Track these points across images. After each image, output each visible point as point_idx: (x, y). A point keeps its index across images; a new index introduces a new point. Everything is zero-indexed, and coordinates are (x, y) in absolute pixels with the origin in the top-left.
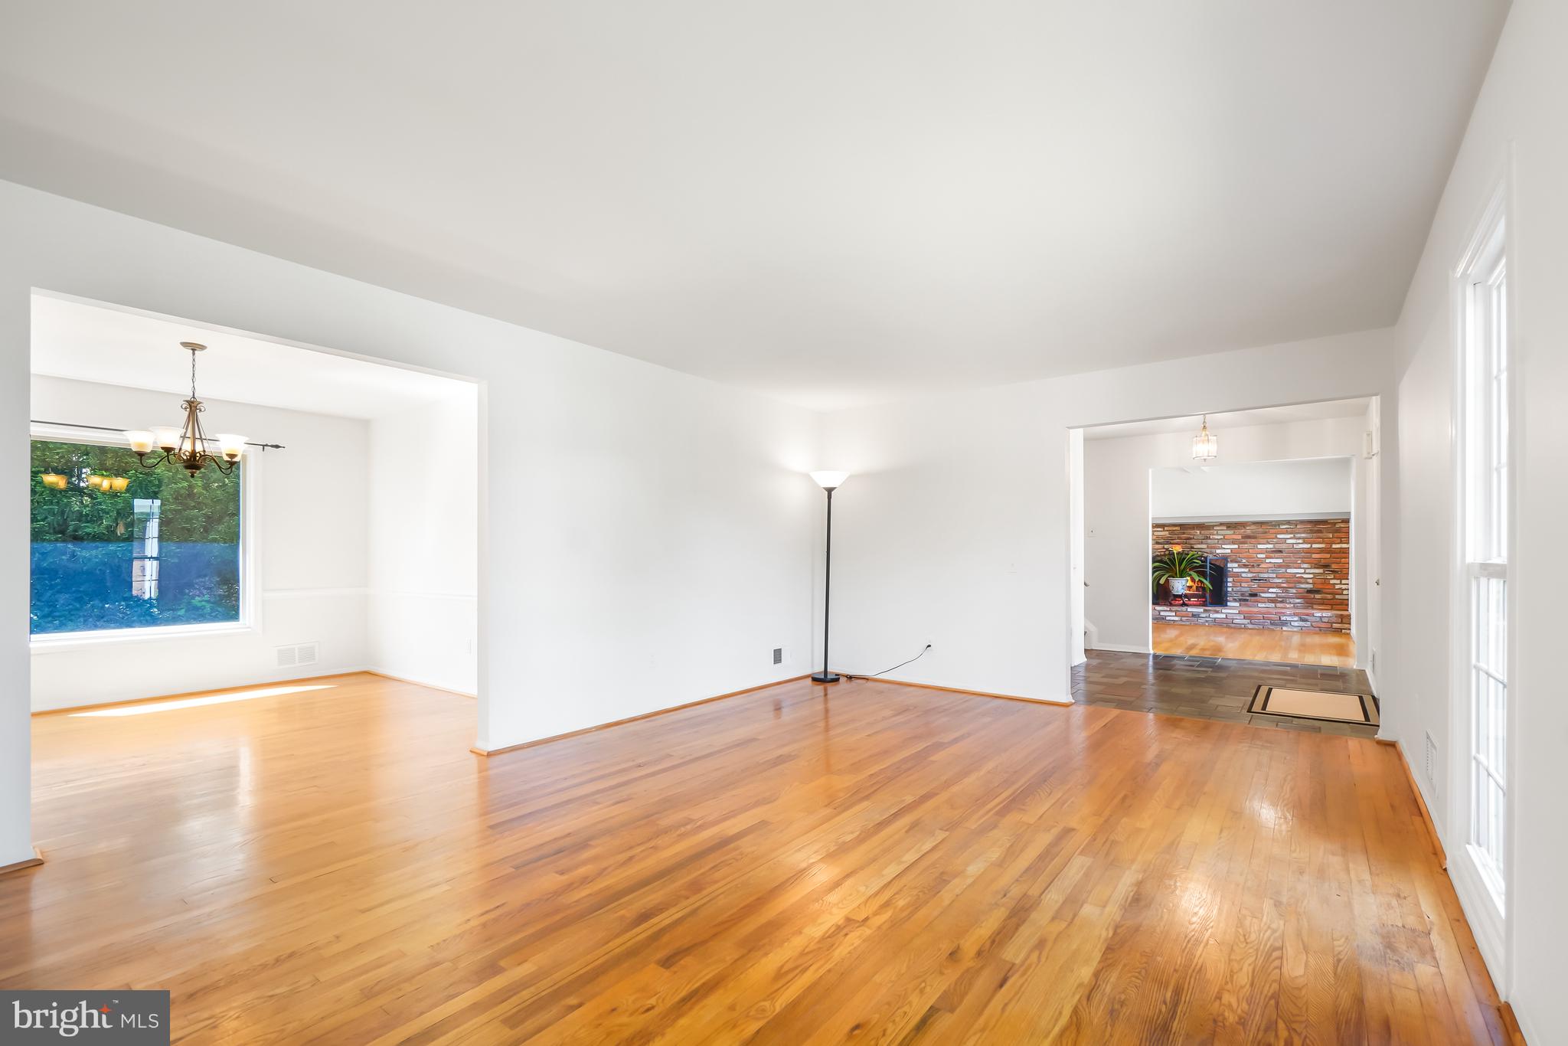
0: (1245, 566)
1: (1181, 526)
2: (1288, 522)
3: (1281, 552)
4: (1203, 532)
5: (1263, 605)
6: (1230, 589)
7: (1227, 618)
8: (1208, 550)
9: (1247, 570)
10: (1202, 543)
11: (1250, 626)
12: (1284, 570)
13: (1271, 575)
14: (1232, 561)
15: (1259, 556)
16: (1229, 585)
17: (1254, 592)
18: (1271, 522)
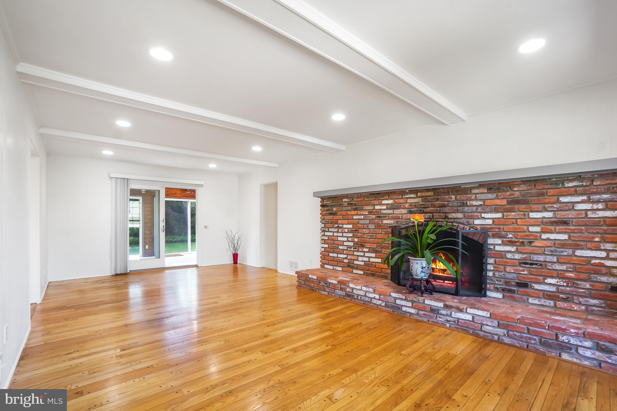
0: (511, 243)
1: (434, 189)
2: (579, 176)
3: (565, 223)
4: (459, 197)
5: (536, 302)
6: (490, 274)
7: (473, 321)
8: (465, 221)
9: (513, 249)
10: (458, 211)
11: (507, 340)
12: (570, 251)
13: (549, 258)
14: (495, 236)
15: (532, 229)
16: (490, 267)
17: (523, 281)
18: (550, 177)
